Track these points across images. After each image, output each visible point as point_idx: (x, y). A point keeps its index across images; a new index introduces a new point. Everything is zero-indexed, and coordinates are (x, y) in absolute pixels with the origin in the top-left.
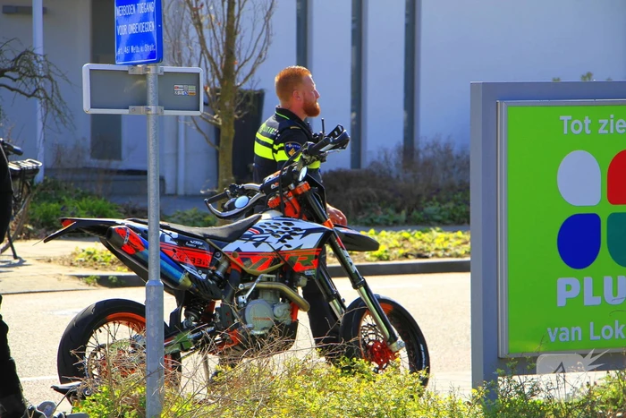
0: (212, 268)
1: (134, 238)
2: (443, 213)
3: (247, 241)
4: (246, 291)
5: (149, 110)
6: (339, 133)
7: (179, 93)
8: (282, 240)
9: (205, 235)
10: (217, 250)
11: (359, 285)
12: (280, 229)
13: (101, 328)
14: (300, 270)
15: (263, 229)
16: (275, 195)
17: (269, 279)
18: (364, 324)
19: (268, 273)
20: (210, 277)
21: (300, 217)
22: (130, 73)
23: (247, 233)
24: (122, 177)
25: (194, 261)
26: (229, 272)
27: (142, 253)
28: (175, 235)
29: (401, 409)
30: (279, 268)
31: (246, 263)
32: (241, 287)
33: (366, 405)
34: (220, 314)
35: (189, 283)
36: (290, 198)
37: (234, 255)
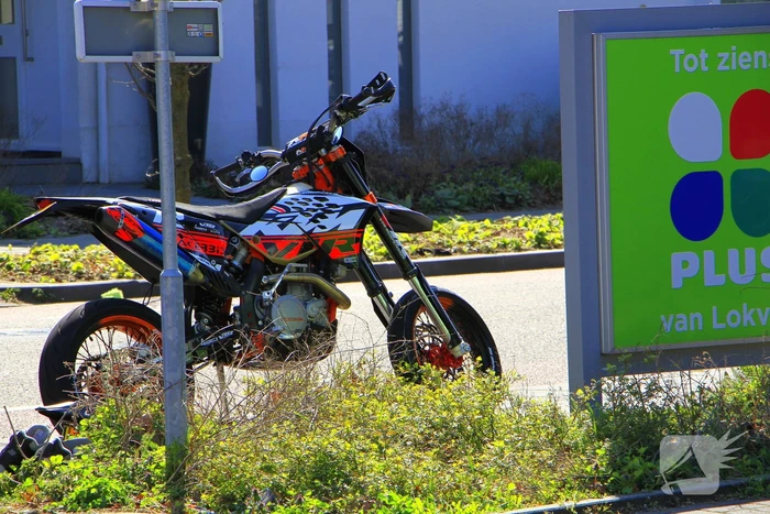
0: (228, 257)
1: (130, 220)
2: (460, 197)
3: (270, 222)
4: (271, 285)
5: (158, 56)
6: (382, 82)
7: (192, 34)
8: (314, 220)
9: (217, 215)
10: (233, 235)
11: (412, 274)
12: (311, 206)
13: (92, 336)
14: (338, 257)
15: (290, 206)
16: (301, 164)
17: (298, 270)
18: (418, 323)
19: (298, 262)
20: (225, 268)
21: (334, 191)
22: (133, 10)
23: (269, 212)
24: (27, 160)
25: (205, 248)
26: (248, 262)
27: (140, 239)
28: (180, 216)
29: (487, 419)
30: (312, 255)
31: (272, 250)
32: (264, 280)
33: (445, 414)
34: (240, 314)
35: (201, 277)
36: (321, 167)
37: (255, 240)
